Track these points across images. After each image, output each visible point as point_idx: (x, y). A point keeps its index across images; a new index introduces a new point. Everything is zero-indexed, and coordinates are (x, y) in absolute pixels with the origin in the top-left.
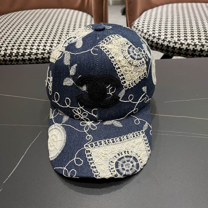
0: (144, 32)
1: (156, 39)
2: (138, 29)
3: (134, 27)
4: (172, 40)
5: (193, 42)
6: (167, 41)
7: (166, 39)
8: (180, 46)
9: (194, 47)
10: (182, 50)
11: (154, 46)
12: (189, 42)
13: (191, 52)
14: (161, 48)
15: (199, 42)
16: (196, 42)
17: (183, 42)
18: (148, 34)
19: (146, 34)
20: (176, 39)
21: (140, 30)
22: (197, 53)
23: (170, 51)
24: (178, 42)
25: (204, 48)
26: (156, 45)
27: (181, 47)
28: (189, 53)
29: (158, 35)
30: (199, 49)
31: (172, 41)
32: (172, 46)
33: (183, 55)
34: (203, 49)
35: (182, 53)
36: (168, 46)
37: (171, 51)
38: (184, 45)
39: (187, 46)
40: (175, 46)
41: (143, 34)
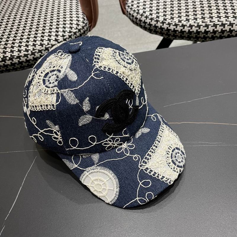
0: (140, 13)
1: (154, 21)
2: (133, 10)
3: (129, 6)
4: (172, 21)
5: (196, 22)
6: (167, 23)
7: (166, 21)
8: (182, 28)
9: (197, 28)
10: (185, 33)
11: (152, 30)
12: (192, 22)
13: (195, 34)
14: (161, 32)
15: (203, 22)
16: (199, 23)
17: (185, 23)
18: (145, 16)
19: (142, 15)
20: (176, 20)
21: (136, 11)
22: (202, 35)
23: (170, 35)
24: (179, 23)
25: (209, 29)
26: (155, 28)
27: (183, 30)
28: (192, 35)
29: (155, 17)
30: (203, 31)
31: (172, 23)
32: (172, 29)
33: (186, 38)
34: (207, 30)
35: (185, 36)
36: (168, 30)
37: (172, 34)
38: (186, 27)
39: (190, 28)
40: (176, 29)
41: (139, 15)
